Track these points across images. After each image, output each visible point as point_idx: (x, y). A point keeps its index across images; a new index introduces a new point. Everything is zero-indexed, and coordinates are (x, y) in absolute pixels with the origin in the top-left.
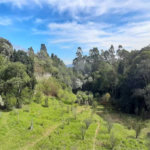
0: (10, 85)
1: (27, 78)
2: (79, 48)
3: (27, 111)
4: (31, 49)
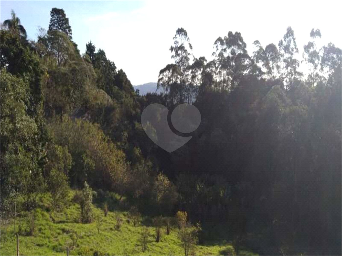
2: (181, 31)
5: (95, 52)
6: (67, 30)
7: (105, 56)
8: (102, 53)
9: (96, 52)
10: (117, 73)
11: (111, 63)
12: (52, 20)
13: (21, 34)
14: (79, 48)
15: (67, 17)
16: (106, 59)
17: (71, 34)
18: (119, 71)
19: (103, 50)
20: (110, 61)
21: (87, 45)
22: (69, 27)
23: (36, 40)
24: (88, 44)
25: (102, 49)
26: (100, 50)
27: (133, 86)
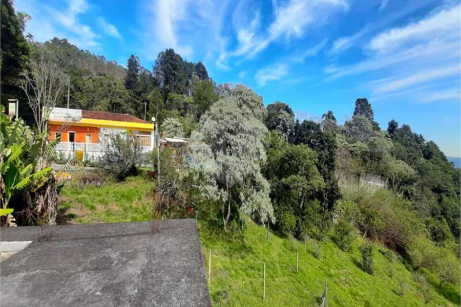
0: (287, 187)
1: (318, 181)
3: (315, 256)
4: (330, 116)
5: (397, 128)
6: (369, 113)
7: (410, 130)
8: (406, 128)
9: (400, 127)
10: (426, 145)
11: (418, 136)
12: (356, 108)
13: (333, 122)
14: (379, 126)
15: (369, 103)
16: (411, 133)
17: (373, 116)
18: (428, 143)
19: (409, 125)
20: (416, 134)
21: (389, 123)
22: (371, 111)
23: (343, 124)
24: (390, 121)
25: (406, 125)
26: (404, 125)
27: (447, 158)
